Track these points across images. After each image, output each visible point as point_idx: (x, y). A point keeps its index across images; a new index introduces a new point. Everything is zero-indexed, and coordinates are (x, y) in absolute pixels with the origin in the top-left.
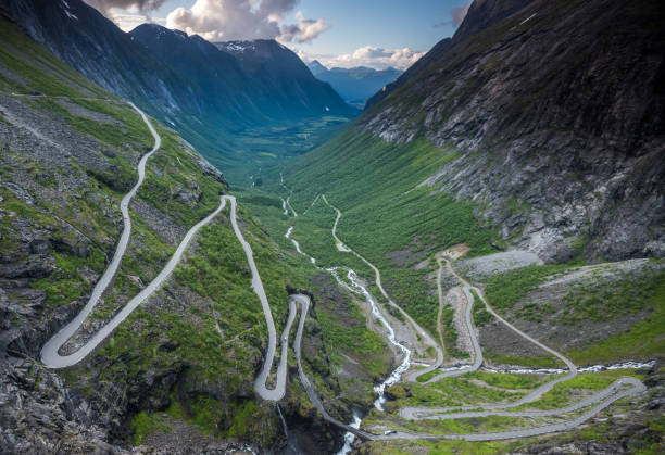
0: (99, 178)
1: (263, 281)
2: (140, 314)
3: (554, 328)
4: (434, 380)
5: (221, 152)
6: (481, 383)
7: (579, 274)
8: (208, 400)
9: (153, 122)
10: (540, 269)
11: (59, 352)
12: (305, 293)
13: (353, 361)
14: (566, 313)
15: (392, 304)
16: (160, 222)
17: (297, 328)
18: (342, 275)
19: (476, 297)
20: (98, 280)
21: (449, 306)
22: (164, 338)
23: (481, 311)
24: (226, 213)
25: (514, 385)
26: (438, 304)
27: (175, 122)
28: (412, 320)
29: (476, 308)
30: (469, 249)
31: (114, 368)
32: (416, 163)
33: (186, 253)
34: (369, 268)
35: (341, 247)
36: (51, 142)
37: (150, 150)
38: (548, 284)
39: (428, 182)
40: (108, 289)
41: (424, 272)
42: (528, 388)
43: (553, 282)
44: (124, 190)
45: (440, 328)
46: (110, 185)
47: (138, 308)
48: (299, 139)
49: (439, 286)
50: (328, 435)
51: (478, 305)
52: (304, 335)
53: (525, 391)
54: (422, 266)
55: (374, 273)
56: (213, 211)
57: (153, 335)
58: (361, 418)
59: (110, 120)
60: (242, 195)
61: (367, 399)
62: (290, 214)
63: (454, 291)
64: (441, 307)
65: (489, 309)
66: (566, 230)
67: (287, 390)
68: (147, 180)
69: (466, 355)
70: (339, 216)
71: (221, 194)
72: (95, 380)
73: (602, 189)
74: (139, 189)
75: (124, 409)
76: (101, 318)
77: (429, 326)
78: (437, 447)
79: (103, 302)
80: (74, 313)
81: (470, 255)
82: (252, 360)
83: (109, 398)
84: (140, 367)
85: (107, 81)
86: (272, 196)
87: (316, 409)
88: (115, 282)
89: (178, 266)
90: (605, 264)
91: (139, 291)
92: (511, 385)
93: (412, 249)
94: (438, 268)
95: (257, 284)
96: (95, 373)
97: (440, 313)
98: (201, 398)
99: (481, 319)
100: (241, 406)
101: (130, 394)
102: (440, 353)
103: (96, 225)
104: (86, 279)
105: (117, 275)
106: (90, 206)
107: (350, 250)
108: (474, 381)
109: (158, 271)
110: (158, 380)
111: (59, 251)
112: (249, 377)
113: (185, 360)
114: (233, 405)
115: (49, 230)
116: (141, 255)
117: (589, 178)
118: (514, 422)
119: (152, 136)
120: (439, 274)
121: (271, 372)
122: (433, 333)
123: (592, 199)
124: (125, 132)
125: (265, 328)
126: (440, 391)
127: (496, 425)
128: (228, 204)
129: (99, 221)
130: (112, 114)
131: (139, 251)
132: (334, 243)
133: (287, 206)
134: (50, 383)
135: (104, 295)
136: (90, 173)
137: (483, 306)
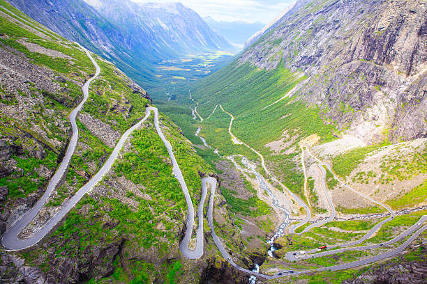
0: (52, 97)
1: (181, 169)
2: (87, 200)
3: (377, 187)
4: (306, 230)
5: (145, 77)
6: (336, 229)
7: (387, 150)
8: (144, 264)
9: (94, 57)
10: (364, 149)
11: (19, 236)
12: (212, 176)
13: (250, 223)
14: (382, 176)
15: (274, 179)
16: (100, 129)
17: (208, 202)
18: (238, 160)
19: (327, 171)
20: (53, 175)
21: (310, 178)
22: (107, 219)
23: (331, 179)
24: (152, 120)
25: (357, 228)
26: (304, 177)
27: (110, 56)
28: (287, 189)
29: (327, 178)
30: (319, 138)
31: (68, 245)
32: (280, 82)
33: (122, 152)
34: (256, 154)
35: (235, 141)
36: (13, 72)
37: (92, 76)
38: (370, 158)
39: (289, 94)
40: (61, 182)
41: (292, 155)
42: (366, 229)
43: (373, 156)
44: (72, 106)
45: (306, 193)
46: (61, 103)
47: (86, 196)
48: (201, 67)
49: (303, 164)
50: (238, 280)
51: (329, 175)
52: (214, 207)
53: (365, 231)
54: (291, 151)
55: (259, 157)
56: (142, 119)
57: (98, 216)
58: (260, 265)
59: (61, 55)
60: (162, 107)
61: (262, 250)
62: (198, 119)
63: (312, 167)
64: (306, 178)
65: (336, 177)
66: (376, 123)
67: (205, 250)
68: (91, 98)
69: (325, 211)
70: (232, 120)
71: (147, 106)
72: (51, 257)
73: (394, 96)
74: (84, 104)
75: (76, 279)
76: (55, 205)
77: (299, 192)
78: (313, 279)
79: (57, 193)
80: (32, 203)
81: (320, 142)
82: (177, 230)
83: (63, 271)
84: (88, 243)
85: (58, 27)
86: (184, 107)
87: (227, 262)
88: (66, 177)
89: (116, 161)
90: (402, 143)
91: (85, 182)
92: (355, 228)
93: (283, 139)
94: (301, 152)
95: (177, 171)
96: (50, 251)
97: (305, 183)
98: (139, 262)
99: (331, 184)
100: (170, 266)
101: (80, 266)
102: (309, 211)
103: (50, 133)
104: (42, 175)
105: (68, 170)
106: (46, 118)
107: (242, 143)
108: (332, 228)
109: (100, 166)
110: (103, 252)
111: (19, 154)
112: (176, 243)
113: (124, 234)
114: (165, 266)
115: (11, 138)
116: (86, 155)
117: (386, 89)
118: (360, 254)
119: (93, 66)
120: (302, 155)
121: (192, 238)
122: (303, 197)
123: (389, 103)
124: (73, 63)
125: (185, 204)
126: (311, 238)
127: (349, 258)
128: (152, 114)
129: (52, 130)
130: (62, 51)
131: (85, 151)
132: (230, 138)
133: (195, 113)
134: (11, 264)
135: (57, 187)
136: (45, 94)
137: (332, 176)
